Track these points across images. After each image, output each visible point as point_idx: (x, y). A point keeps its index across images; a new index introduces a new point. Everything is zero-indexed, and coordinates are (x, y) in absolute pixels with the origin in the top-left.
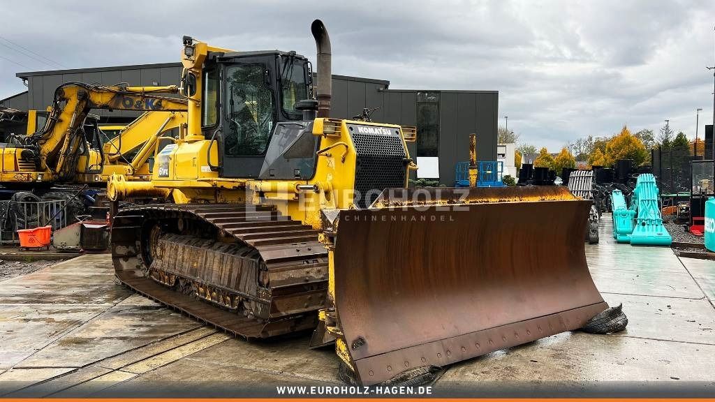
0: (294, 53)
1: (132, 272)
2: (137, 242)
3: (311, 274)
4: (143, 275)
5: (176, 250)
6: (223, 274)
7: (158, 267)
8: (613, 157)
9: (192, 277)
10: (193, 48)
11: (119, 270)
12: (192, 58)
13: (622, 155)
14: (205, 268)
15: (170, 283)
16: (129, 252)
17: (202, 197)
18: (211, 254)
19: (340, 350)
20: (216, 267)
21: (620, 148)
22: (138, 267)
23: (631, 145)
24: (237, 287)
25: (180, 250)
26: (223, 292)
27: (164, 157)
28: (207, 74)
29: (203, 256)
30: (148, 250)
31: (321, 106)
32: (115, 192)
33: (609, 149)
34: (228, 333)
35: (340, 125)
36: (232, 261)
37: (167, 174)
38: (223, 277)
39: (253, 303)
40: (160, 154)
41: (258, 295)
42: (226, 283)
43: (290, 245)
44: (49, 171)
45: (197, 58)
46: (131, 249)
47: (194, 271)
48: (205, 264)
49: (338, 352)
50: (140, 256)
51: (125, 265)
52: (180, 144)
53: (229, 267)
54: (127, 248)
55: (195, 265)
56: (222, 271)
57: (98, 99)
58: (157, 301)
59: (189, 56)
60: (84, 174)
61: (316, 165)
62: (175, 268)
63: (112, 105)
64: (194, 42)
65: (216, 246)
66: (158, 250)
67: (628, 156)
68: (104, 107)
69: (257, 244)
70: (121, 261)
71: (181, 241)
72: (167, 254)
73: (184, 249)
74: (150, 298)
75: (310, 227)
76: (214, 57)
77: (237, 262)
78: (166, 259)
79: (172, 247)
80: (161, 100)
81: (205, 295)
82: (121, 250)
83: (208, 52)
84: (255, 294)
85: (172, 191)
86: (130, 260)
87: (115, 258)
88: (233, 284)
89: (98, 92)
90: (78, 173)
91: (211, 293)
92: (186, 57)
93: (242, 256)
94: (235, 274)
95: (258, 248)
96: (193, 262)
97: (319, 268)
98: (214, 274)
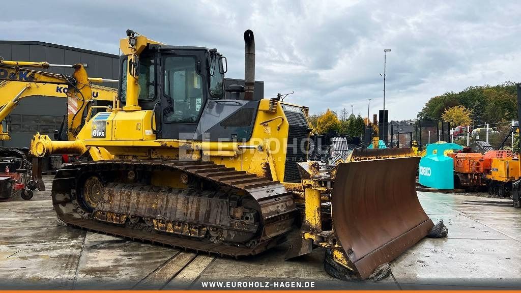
1: (70, 215)
2: (72, 190)
3: (279, 208)
4: (80, 217)
5: (129, 195)
6: (189, 212)
7: (106, 210)
8: (322, 128)
10: (136, 40)
11: (60, 214)
12: (134, 47)
13: (327, 127)
14: (166, 208)
15: (120, 221)
16: (66, 199)
17: (129, 154)
18: (173, 197)
19: (336, 258)
20: (179, 207)
21: (326, 122)
22: (75, 211)
23: (332, 121)
24: (206, 221)
25: (134, 195)
26: (190, 225)
29: (163, 199)
30: (82, 196)
32: (44, 149)
33: (319, 123)
34: (212, 255)
35: (276, 104)
36: (199, 201)
37: (103, 135)
39: (225, 231)
40: (93, 119)
41: (231, 225)
42: (193, 218)
43: (261, 188)
45: (138, 48)
46: (67, 196)
47: (152, 211)
48: (167, 205)
49: (335, 259)
50: (75, 201)
51: (64, 210)
52: (116, 112)
53: (195, 207)
54: (64, 195)
55: (154, 206)
56: (187, 209)
58: (117, 236)
59: (132, 45)
61: (252, 132)
62: (128, 209)
65: (175, 191)
66: (106, 195)
67: (331, 127)
69: (247, 187)
70: (61, 207)
71: (133, 187)
72: (117, 199)
73: (138, 194)
74: (108, 234)
75: (255, 176)
77: (204, 202)
79: (122, 193)
80: (34, 73)
81: (166, 229)
82: (60, 197)
83: (148, 44)
84: (228, 225)
85: (90, 149)
86: (67, 205)
87: (56, 203)
88: (201, 219)
91: (173, 227)
93: (208, 197)
94: (203, 211)
95: (248, 190)
96: (152, 204)
97: (282, 204)
98: (178, 212)
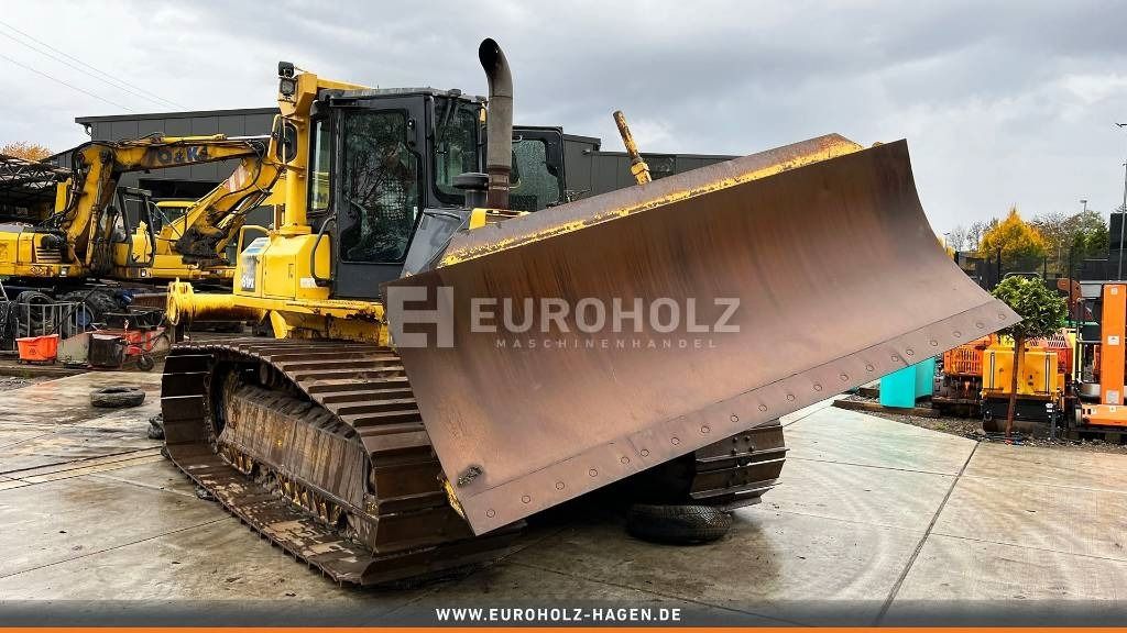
0: (458, 92)
5: (255, 415)
6: (317, 465)
7: (229, 441)
9: (274, 464)
10: (294, 82)
12: (292, 98)
14: (293, 450)
15: (245, 468)
18: (303, 428)
20: (307, 451)
24: (336, 491)
25: (260, 415)
26: (319, 498)
27: (249, 258)
28: (319, 125)
29: (291, 430)
31: (493, 184)
32: (176, 311)
36: (331, 444)
37: (252, 286)
38: (316, 469)
39: (358, 519)
40: (245, 253)
41: (366, 507)
42: (321, 480)
44: (79, 263)
45: (300, 98)
47: (277, 455)
48: (293, 444)
52: (273, 239)
53: (325, 454)
55: (279, 444)
56: (316, 459)
57: (127, 158)
59: (287, 95)
60: (125, 268)
62: (252, 446)
63: (145, 163)
64: (296, 73)
65: (311, 415)
66: (230, 412)
68: (136, 167)
71: (263, 400)
72: (242, 420)
73: (265, 416)
76: (328, 97)
77: (337, 448)
78: (241, 428)
79: (249, 410)
81: (293, 496)
83: (319, 89)
84: (360, 505)
85: (269, 311)
88: (331, 483)
89: (126, 150)
90: (116, 265)
91: (300, 494)
92: (282, 97)
93: (346, 436)
94: (333, 467)
96: (277, 440)
98: (304, 465)
